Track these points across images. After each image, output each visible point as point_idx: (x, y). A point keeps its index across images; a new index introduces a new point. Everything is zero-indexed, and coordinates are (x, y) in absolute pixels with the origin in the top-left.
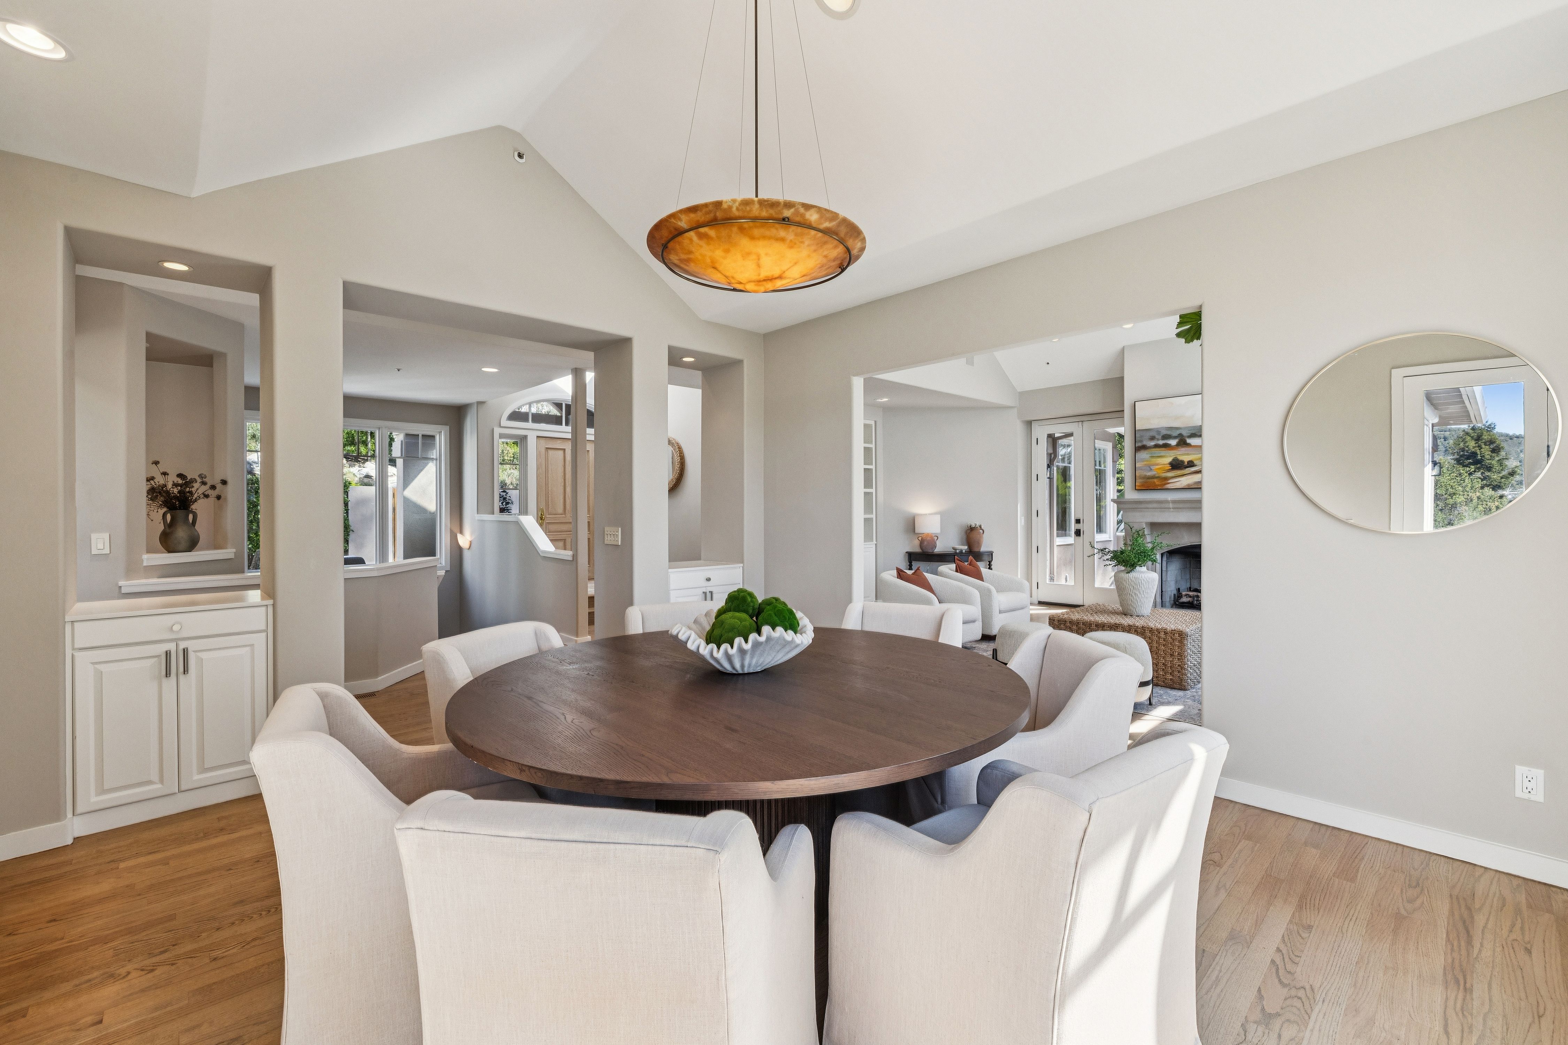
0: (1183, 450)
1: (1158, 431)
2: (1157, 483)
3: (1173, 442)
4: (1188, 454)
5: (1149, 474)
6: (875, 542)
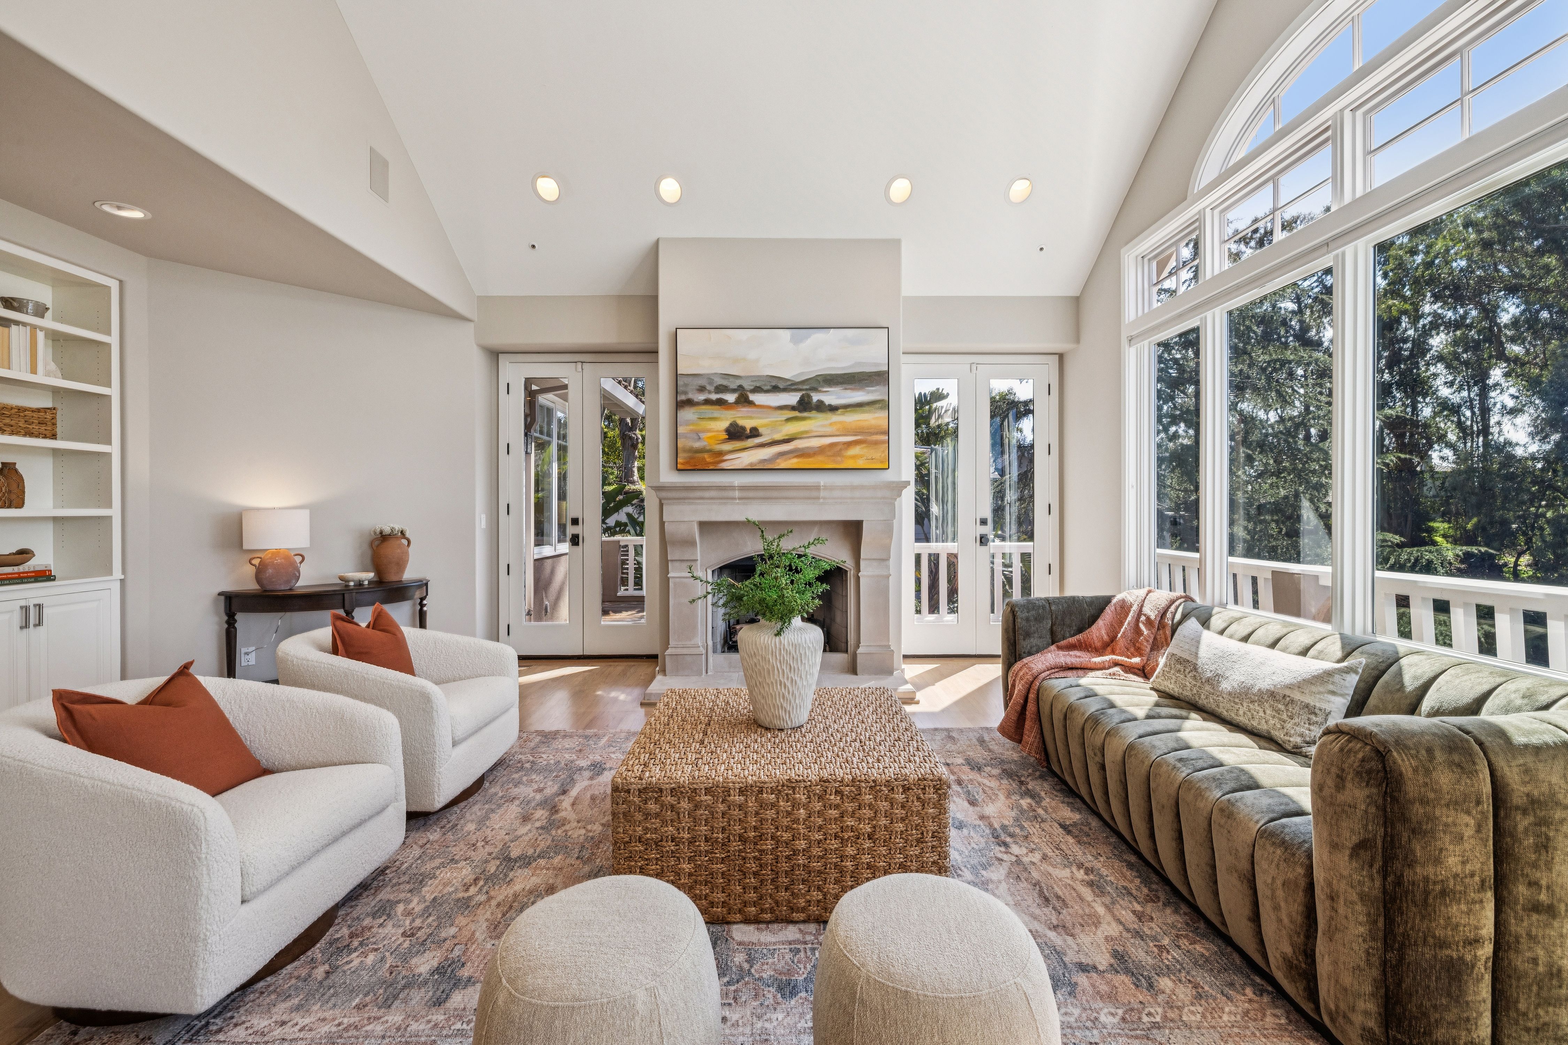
0: (744, 410)
1: (709, 378)
2: (708, 460)
3: (731, 398)
4: (751, 418)
5: (697, 445)
6: (117, 574)
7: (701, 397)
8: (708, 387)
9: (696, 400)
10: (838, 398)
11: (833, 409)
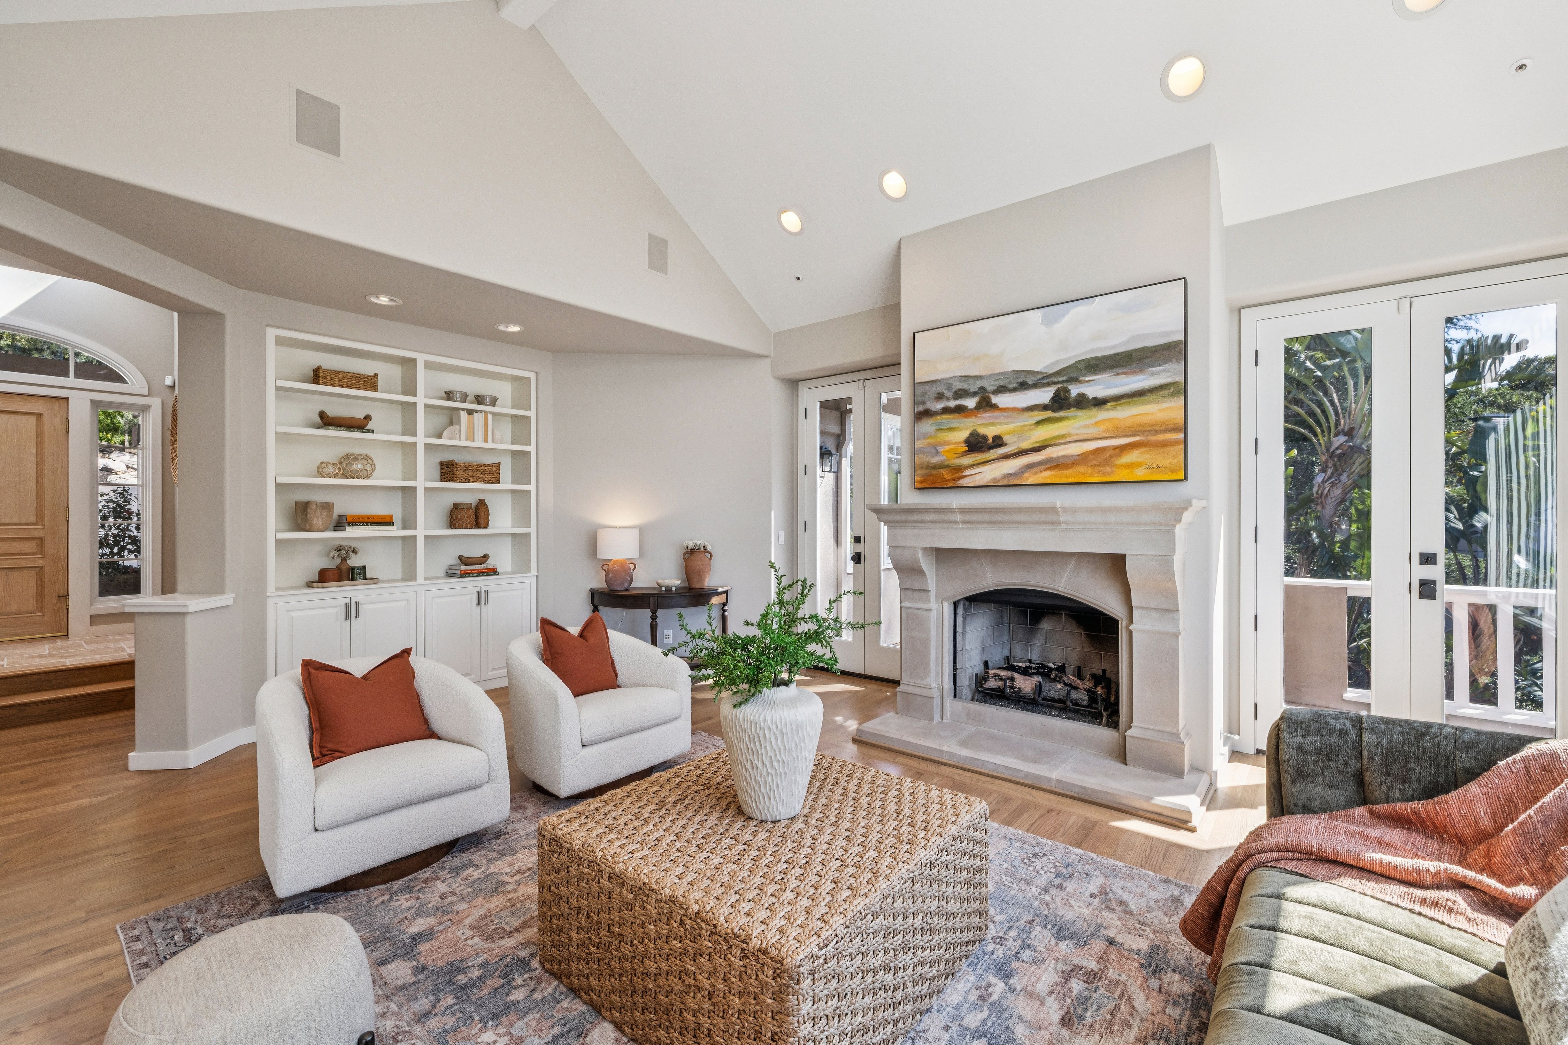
0: (986, 416)
1: (948, 383)
2: (946, 477)
3: (971, 403)
4: (994, 424)
5: (935, 460)
6: (534, 572)
7: (939, 406)
8: (947, 394)
9: (933, 410)
10: (1107, 388)
11: (1099, 403)
